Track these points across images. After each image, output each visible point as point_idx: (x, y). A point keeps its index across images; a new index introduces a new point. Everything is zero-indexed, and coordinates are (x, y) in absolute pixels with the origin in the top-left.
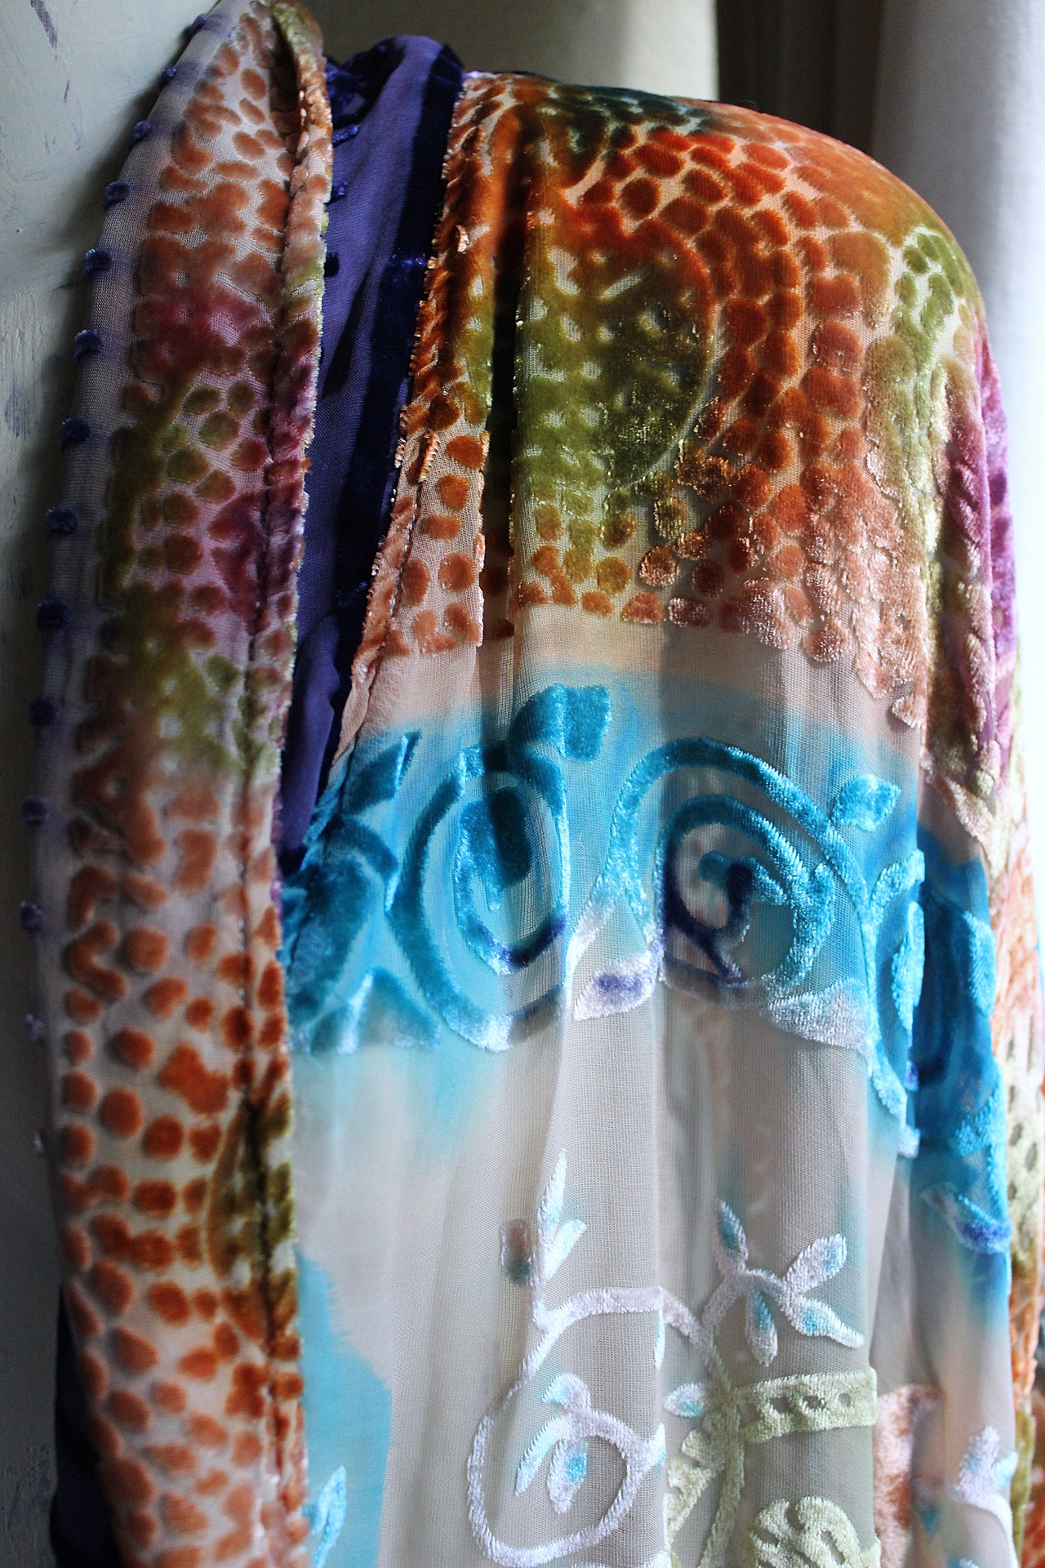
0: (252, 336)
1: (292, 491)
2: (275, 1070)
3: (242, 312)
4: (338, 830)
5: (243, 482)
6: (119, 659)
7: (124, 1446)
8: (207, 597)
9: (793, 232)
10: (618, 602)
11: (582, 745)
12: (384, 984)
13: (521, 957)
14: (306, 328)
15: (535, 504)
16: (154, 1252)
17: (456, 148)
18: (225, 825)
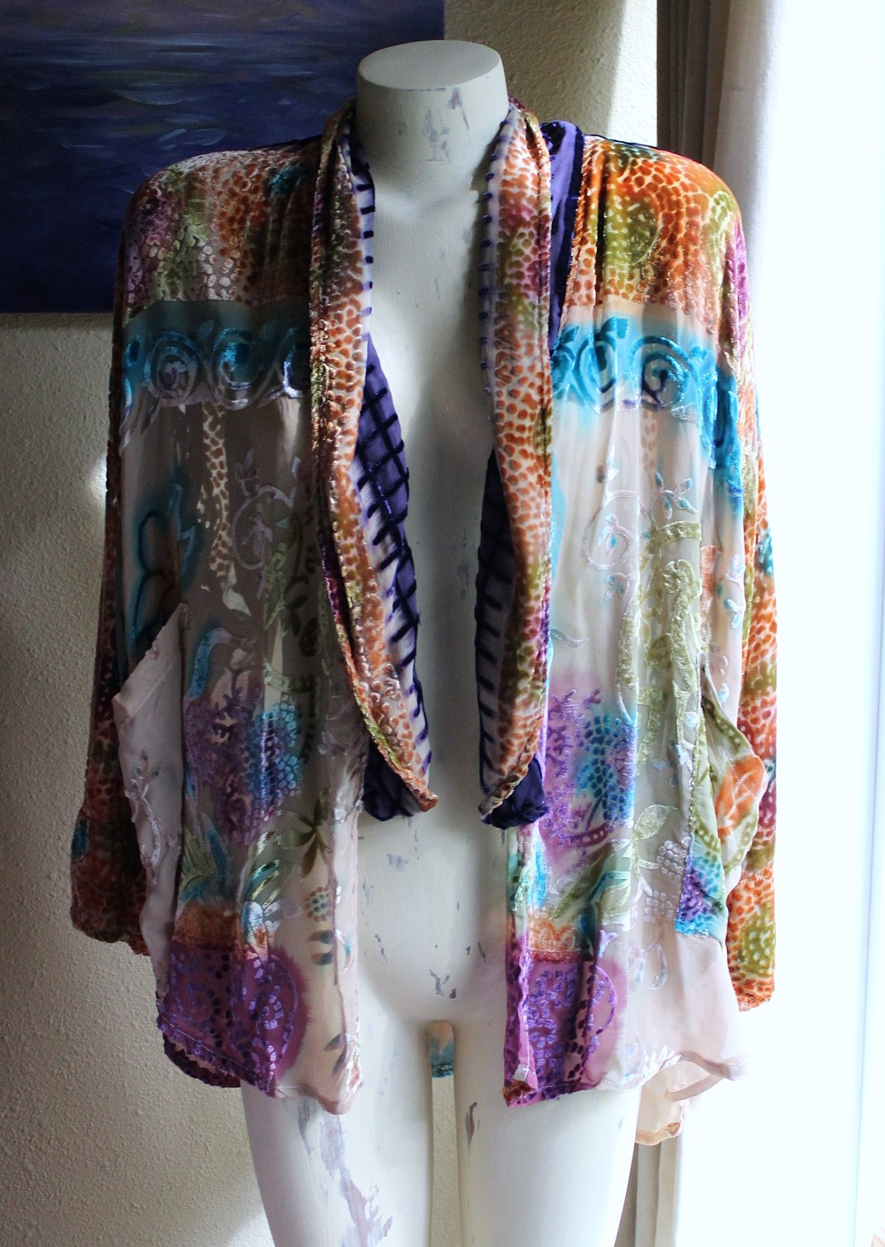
0: (533, 218)
1: (547, 260)
2: (549, 401)
3: (530, 212)
4: (560, 348)
5: (535, 258)
6: (505, 301)
7: (512, 489)
8: (527, 286)
9: (683, 193)
10: (631, 296)
11: (621, 334)
12: (572, 387)
13: (604, 390)
14: (547, 216)
15: (610, 267)
16: (521, 441)
17: (585, 164)
18: (536, 342)
